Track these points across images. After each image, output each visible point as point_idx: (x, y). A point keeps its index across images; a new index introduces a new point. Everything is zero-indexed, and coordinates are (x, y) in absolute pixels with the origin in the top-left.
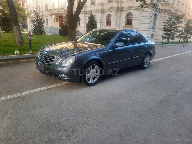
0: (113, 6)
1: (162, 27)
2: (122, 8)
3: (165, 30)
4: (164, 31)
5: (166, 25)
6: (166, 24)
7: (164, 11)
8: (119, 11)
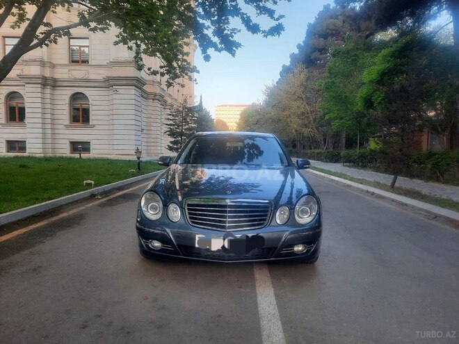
0: (24, 74)
1: (165, 128)
2: (55, 80)
3: (172, 133)
4: (169, 135)
5: (170, 125)
6: (171, 122)
7: (152, 97)
8: (49, 87)
